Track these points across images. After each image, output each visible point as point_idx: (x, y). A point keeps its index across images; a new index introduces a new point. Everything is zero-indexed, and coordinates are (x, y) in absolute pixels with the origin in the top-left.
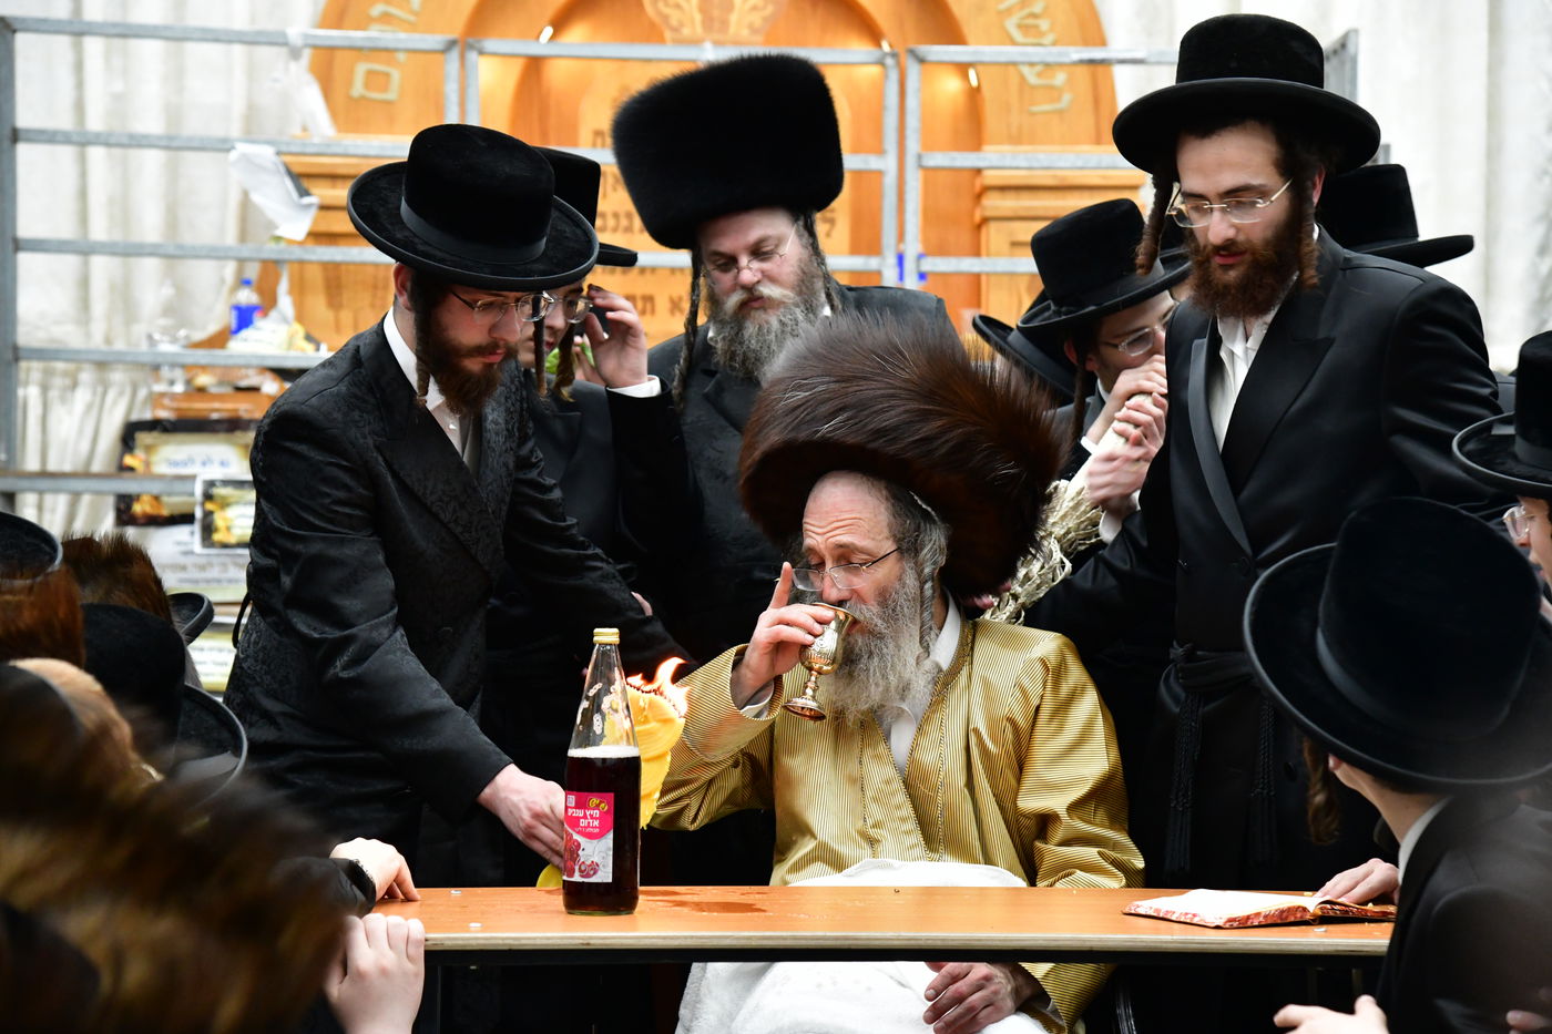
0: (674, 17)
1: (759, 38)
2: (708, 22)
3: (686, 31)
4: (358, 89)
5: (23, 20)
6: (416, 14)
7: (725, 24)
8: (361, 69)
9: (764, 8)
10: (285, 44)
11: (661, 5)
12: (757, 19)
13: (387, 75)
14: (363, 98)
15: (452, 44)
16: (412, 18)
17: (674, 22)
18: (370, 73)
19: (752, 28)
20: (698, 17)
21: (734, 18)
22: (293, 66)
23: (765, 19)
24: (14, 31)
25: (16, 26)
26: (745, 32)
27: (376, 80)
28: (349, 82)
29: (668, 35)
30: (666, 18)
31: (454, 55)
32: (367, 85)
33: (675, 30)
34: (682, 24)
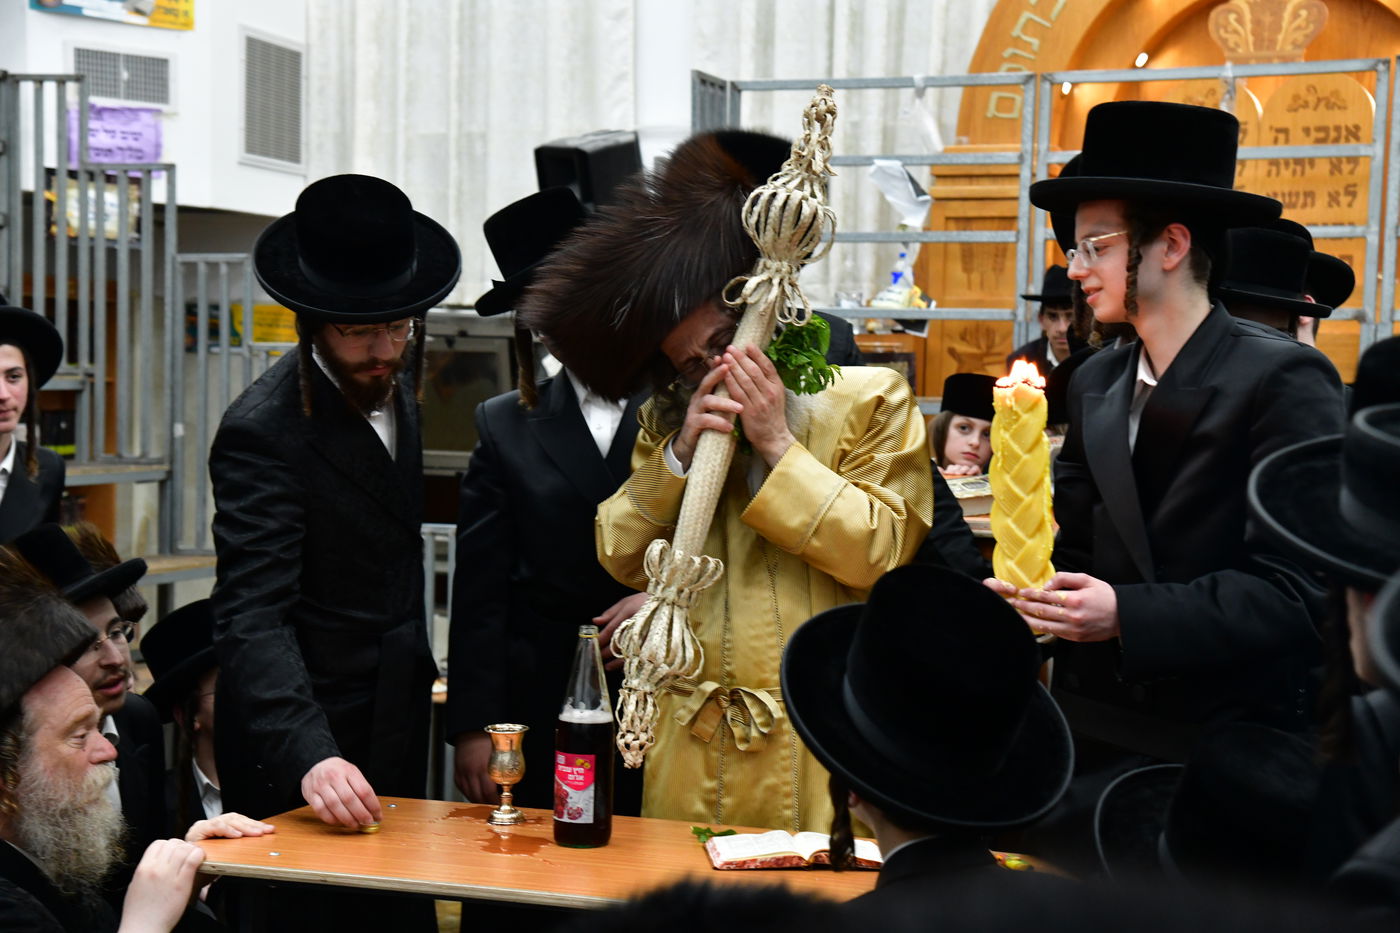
0: (1232, 39)
1: (1303, 52)
2: (1258, 44)
3: (1240, 51)
4: (992, 111)
5: (745, 83)
6: (1035, 53)
7: (1273, 42)
8: (995, 96)
9: (1307, 27)
10: (912, 86)
11: (1222, 32)
12: (1300, 36)
13: (1013, 99)
14: (995, 117)
15: (1030, 78)
16: (1032, 57)
17: (1231, 44)
18: (1001, 99)
19: (1295, 44)
20: (1251, 39)
21: (1280, 37)
22: (918, 101)
23: (1306, 36)
24: (739, 91)
25: (740, 87)
26: (1289, 48)
27: (1005, 104)
28: (986, 107)
29: (1227, 54)
30: (1225, 41)
31: (1031, 86)
32: (998, 109)
33: (1232, 50)
34: (1237, 45)
